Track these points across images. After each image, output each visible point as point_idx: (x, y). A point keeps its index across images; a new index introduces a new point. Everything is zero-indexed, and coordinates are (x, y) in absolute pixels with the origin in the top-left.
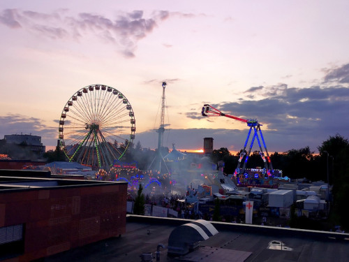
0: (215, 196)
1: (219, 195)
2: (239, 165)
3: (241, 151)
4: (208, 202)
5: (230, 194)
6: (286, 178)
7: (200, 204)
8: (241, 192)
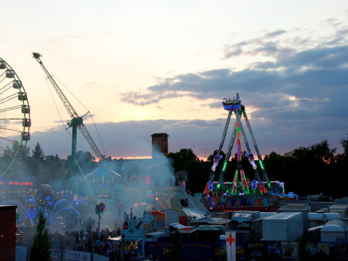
0: (172, 228)
1: (179, 226)
2: (212, 177)
3: (216, 153)
4: (161, 239)
5: (198, 224)
6: (291, 195)
7: (147, 243)
8: (216, 220)
